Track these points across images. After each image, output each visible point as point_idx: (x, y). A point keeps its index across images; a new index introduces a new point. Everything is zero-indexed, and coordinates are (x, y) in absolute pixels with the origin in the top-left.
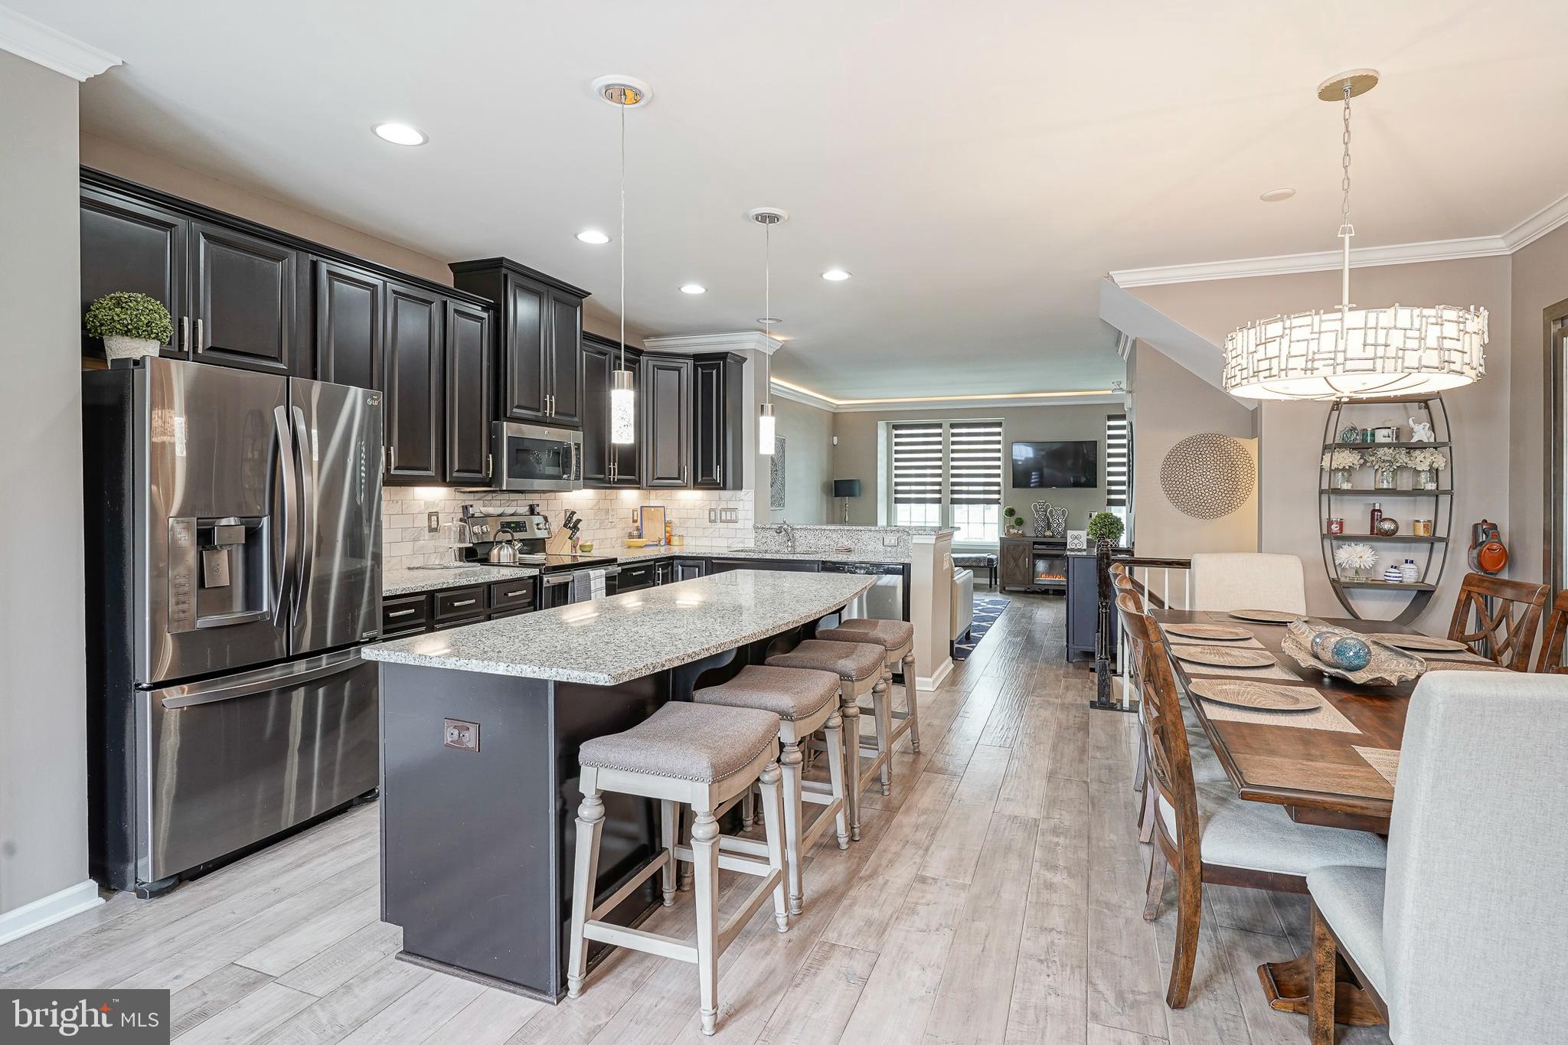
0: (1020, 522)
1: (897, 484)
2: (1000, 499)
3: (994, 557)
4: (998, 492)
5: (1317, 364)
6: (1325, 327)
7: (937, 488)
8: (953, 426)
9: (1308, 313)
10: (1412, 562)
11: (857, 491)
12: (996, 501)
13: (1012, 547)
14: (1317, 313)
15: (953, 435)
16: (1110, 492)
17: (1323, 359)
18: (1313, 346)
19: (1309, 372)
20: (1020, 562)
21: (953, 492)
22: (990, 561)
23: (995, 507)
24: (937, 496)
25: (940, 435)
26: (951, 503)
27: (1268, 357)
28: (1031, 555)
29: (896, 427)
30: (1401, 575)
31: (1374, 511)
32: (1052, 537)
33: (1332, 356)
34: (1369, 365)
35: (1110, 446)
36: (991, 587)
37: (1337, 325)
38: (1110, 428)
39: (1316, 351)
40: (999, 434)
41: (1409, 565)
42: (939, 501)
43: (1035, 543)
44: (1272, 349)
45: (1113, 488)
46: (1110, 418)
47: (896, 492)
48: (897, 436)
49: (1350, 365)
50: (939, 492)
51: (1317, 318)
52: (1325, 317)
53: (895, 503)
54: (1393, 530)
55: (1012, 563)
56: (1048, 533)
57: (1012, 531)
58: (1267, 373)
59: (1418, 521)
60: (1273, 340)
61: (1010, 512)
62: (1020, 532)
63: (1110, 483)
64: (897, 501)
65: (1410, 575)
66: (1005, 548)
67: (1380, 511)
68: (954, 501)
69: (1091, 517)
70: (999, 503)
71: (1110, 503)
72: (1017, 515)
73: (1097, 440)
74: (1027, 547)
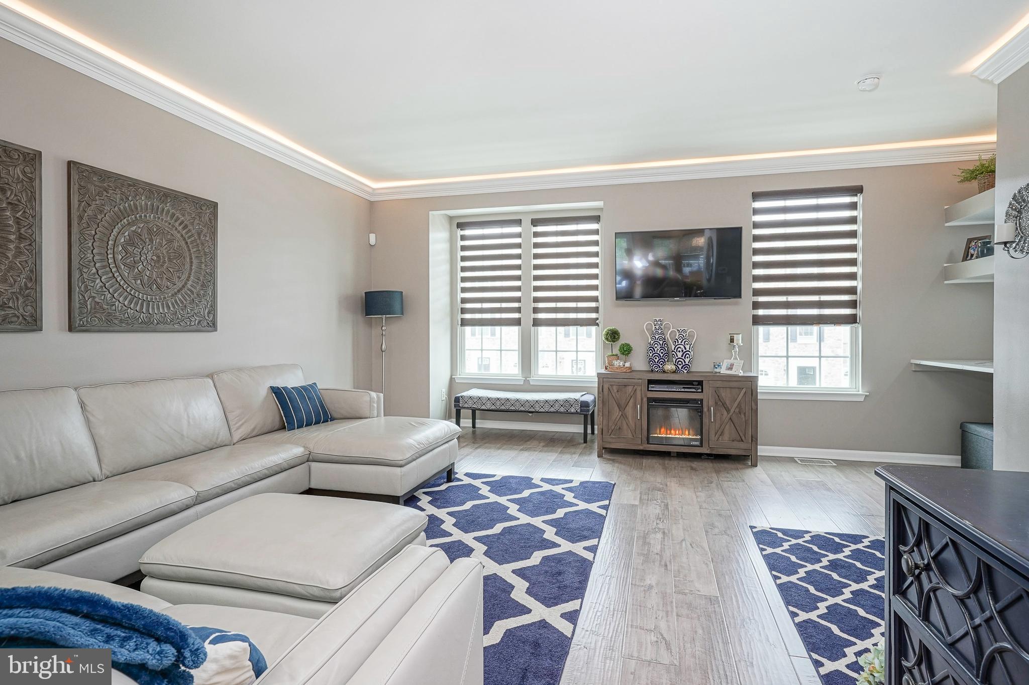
0: (626, 350)
1: (464, 301)
2: (597, 319)
3: (589, 398)
4: (596, 310)
7: (516, 305)
8: (535, 223)
11: (397, 307)
12: (593, 322)
13: (615, 387)
15: (536, 235)
16: (756, 305)
20: (629, 410)
21: (536, 310)
22: (585, 405)
23: (591, 331)
24: (516, 315)
25: (519, 235)
26: (533, 325)
28: (645, 400)
29: (461, 226)
32: (674, 372)
35: (756, 238)
36: (585, 441)
38: (756, 212)
40: (596, 232)
42: (517, 322)
43: (650, 382)
45: (761, 299)
46: (756, 196)
47: (463, 311)
48: (463, 238)
50: (518, 310)
53: (462, 325)
55: (616, 413)
56: (669, 367)
57: (617, 363)
61: (613, 336)
62: (627, 365)
63: (757, 292)
64: (464, 323)
66: (606, 390)
68: (537, 323)
69: (732, 340)
70: (598, 325)
71: (757, 321)
72: (622, 341)
73: (741, 228)
74: (639, 388)
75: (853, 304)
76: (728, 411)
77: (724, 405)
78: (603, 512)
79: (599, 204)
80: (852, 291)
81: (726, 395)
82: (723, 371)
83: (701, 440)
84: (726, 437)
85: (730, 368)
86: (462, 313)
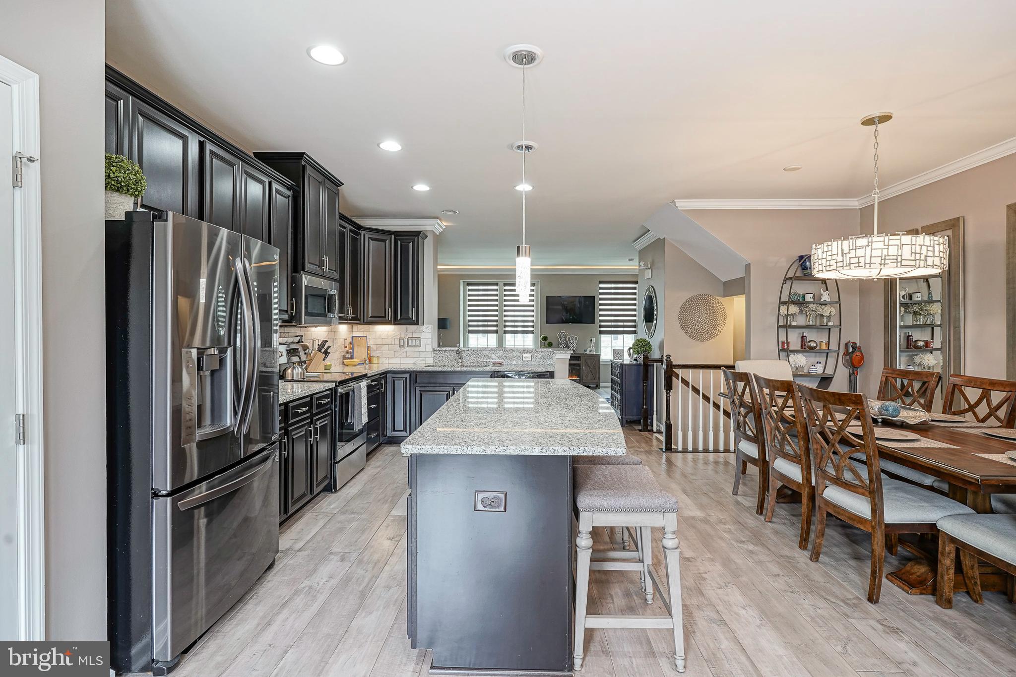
0: (550, 345)
1: (469, 321)
2: (535, 330)
4: (533, 326)
5: (887, 262)
6: (891, 242)
7: (495, 323)
8: (505, 285)
9: (882, 235)
10: (820, 363)
11: (448, 326)
12: (532, 332)
14: (886, 235)
15: (505, 290)
16: (601, 326)
17: (890, 259)
18: (885, 252)
19: (882, 265)
21: (505, 326)
23: (531, 336)
24: (495, 328)
25: (497, 290)
26: (504, 334)
27: (857, 256)
29: (469, 284)
30: (816, 370)
31: (803, 337)
33: (895, 257)
34: (913, 263)
35: (601, 299)
37: (898, 242)
38: (601, 288)
39: (887, 255)
40: (533, 290)
41: (819, 364)
42: (496, 332)
44: (860, 252)
45: (602, 324)
46: (601, 282)
47: (469, 326)
48: (469, 290)
49: (904, 263)
50: (497, 326)
51: (887, 238)
52: (891, 237)
53: (469, 333)
54: (815, 347)
58: (857, 265)
59: (822, 342)
60: (862, 247)
61: (543, 338)
63: (601, 321)
64: (470, 332)
65: (819, 369)
67: (805, 336)
68: (505, 332)
69: (591, 341)
70: (534, 333)
71: (601, 332)
72: (548, 341)
73: (594, 296)
75: (635, 326)
76: (590, 368)
77: (588, 365)
79: (538, 281)
80: (634, 321)
81: (589, 361)
82: (588, 352)
83: (580, 380)
84: (589, 378)
85: (591, 352)
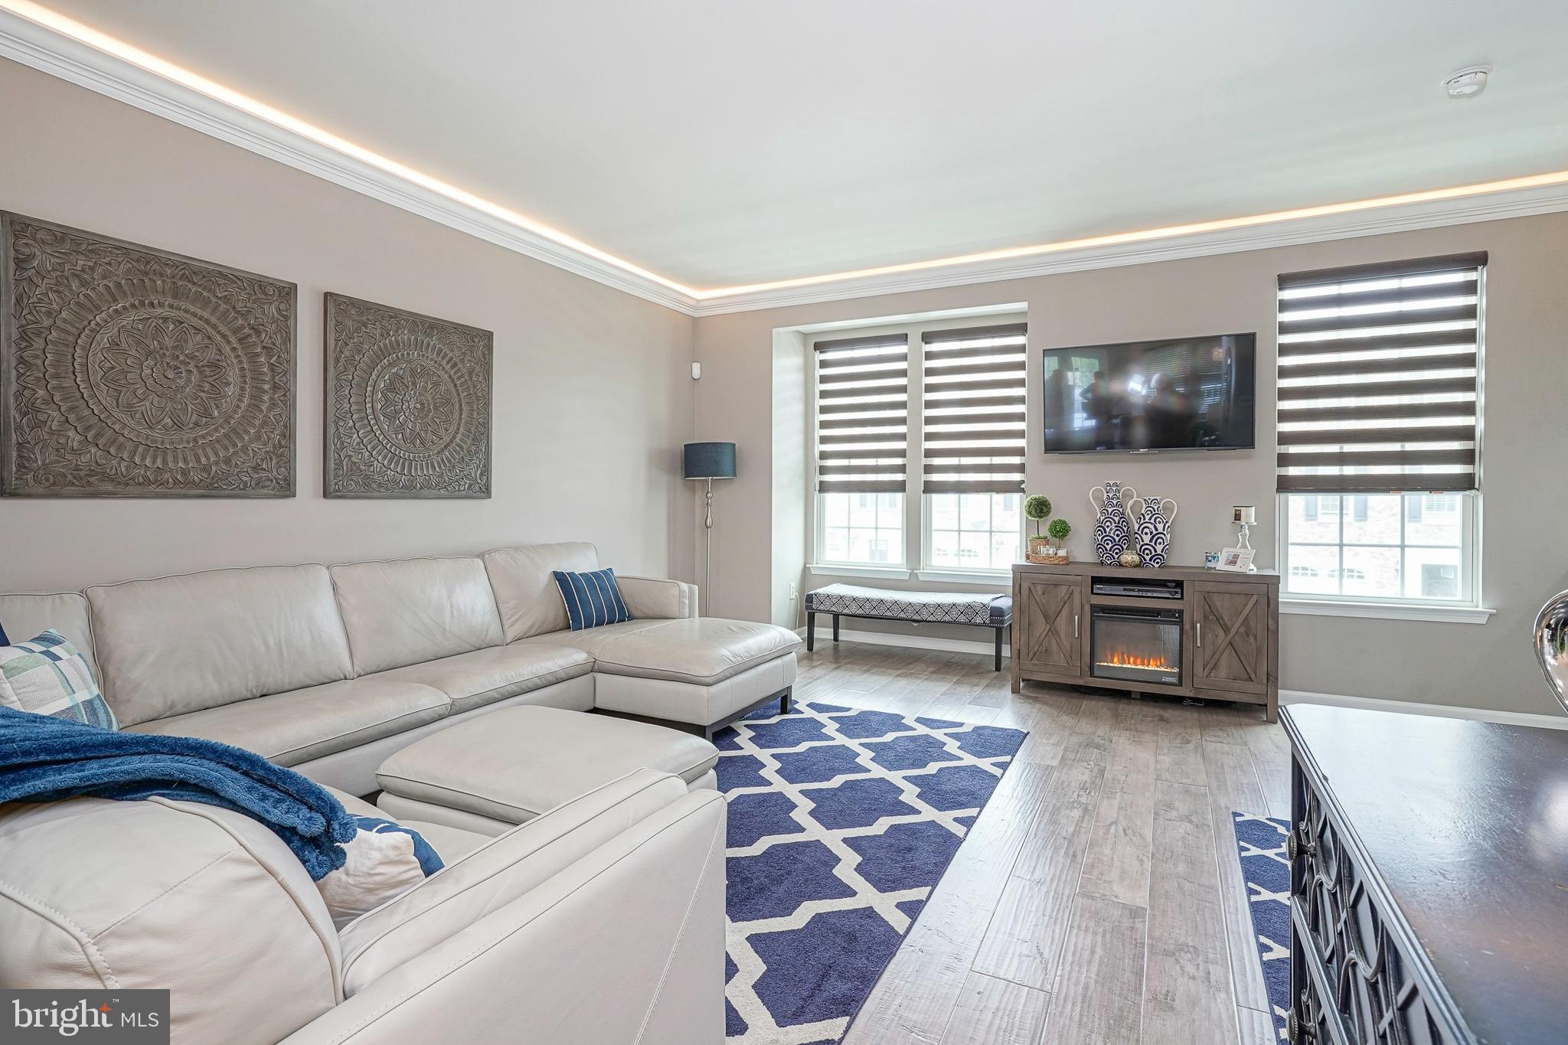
0: (1061, 531)
1: (824, 455)
2: (1023, 482)
3: (1006, 603)
4: (1021, 468)
7: (899, 461)
8: (927, 338)
11: (727, 464)
12: (1016, 487)
13: (1040, 588)
15: (929, 356)
16: (1284, 460)
20: (1061, 623)
21: (928, 469)
22: (997, 613)
23: (1016, 498)
24: (898, 477)
25: (904, 358)
26: (924, 492)
28: (1087, 608)
29: (820, 347)
32: (1137, 566)
35: (1286, 349)
36: (998, 668)
38: (1284, 306)
40: (1021, 349)
42: (900, 487)
43: (1096, 580)
45: (1293, 449)
46: (1285, 280)
47: (823, 470)
48: (824, 364)
50: (902, 469)
53: (821, 491)
55: (1041, 627)
56: (1129, 557)
57: (1046, 550)
61: (1039, 508)
62: (1062, 553)
63: (1285, 439)
64: (824, 487)
66: (1025, 592)
68: (930, 488)
69: (1238, 517)
70: (1023, 491)
71: (1286, 485)
72: (1054, 516)
73: (1254, 335)
74: (1077, 590)
75: (1468, 457)
76: (1226, 630)
77: (1219, 620)
78: (998, 772)
79: (1022, 306)
80: (1467, 433)
81: (1221, 603)
82: (1221, 565)
83: (1180, 675)
84: (1223, 672)
85: (1233, 562)
86: (821, 473)
